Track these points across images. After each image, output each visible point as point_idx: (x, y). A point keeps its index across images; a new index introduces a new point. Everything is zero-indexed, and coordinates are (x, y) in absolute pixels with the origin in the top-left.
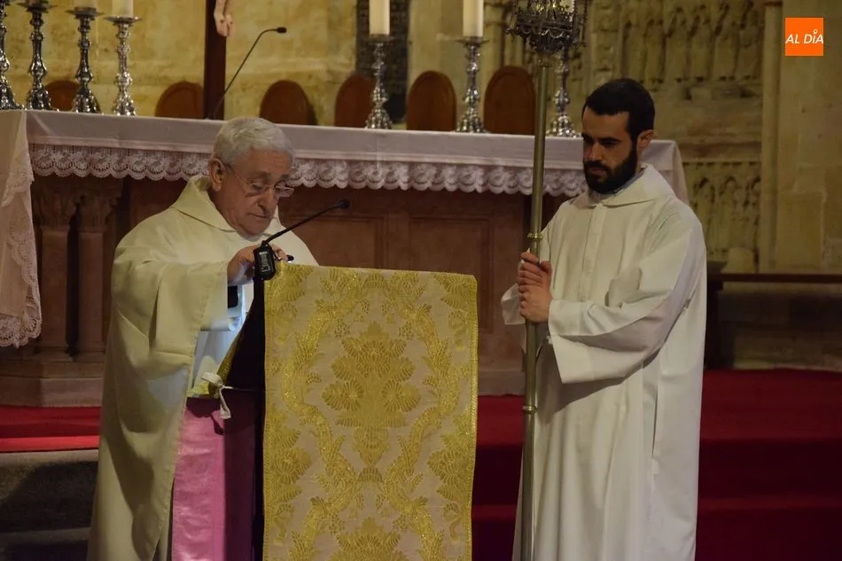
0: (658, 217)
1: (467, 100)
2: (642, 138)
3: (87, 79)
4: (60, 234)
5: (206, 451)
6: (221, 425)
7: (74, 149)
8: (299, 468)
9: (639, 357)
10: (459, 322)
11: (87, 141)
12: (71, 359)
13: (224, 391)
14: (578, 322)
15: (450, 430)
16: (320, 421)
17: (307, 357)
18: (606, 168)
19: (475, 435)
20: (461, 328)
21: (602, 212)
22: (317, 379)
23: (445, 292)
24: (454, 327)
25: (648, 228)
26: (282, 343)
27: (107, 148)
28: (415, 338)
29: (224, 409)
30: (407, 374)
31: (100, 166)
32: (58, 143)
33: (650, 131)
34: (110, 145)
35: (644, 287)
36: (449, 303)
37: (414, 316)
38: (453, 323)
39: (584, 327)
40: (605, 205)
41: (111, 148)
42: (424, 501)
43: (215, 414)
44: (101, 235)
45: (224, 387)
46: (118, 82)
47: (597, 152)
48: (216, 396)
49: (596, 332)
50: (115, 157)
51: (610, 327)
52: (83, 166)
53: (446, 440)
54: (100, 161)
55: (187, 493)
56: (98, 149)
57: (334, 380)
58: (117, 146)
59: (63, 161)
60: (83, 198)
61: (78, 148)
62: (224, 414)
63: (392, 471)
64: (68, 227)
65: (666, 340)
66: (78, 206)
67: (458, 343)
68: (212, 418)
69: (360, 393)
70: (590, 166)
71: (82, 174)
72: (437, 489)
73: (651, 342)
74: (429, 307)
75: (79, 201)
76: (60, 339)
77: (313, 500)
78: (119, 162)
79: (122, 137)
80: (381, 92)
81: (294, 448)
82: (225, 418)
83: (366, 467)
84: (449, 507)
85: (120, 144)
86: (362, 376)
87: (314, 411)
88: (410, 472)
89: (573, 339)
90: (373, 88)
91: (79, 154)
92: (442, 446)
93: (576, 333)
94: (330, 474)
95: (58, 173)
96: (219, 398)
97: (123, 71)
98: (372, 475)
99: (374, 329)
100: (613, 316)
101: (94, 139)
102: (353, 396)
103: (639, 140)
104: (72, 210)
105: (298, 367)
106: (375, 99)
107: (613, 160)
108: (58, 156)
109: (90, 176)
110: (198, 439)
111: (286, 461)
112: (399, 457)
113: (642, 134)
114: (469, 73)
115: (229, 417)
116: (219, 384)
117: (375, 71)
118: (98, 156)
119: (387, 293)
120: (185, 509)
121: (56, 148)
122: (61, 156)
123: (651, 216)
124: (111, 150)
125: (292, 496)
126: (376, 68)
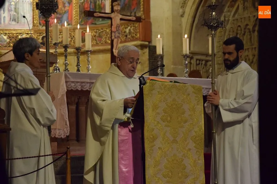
0: (247, 74)
1: (185, 71)
2: (241, 52)
3: (79, 67)
4: (74, 107)
5: (127, 138)
6: (131, 129)
7: (77, 82)
8: (154, 139)
9: (246, 114)
10: (198, 98)
11: (81, 80)
12: (77, 143)
13: (132, 119)
14: (228, 105)
15: (196, 129)
16: (160, 125)
17: (155, 107)
18: (230, 61)
19: (204, 131)
20: (198, 100)
21: (230, 75)
22: (158, 113)
23: (193, 90)
24: (196, 100)
25: (244, 78)
26: (149, 103)
27: (86, 82)
28: (185, 103)
29: (132, 125)
30: (183, 113)
31: (84, 87)
32: (73, 81)
33: (242, 50)
34: (87, 81)
35: (245, 94)
36: (195, 93)
37: (185, 96)
38: (196, 99)
39: (229, 106)
40: (231, 73)
41: (87, 82)
42: (190, 149)
43: (129, 127)
44: (85, 108)
45: (132, 118)
46: (87, 68)
47: (227, 56)
48: (129, 121)
49: (232, 107)
50: (89, 85)
51: (236, 106)
52: (80, 87)
53: (196, 132)
54: (85, 86)
55: (122, 150)
56: (84, 82)
57: (163, 114)
58: (89, 81)
59: (74, 86)
60: (79, 97)
61: (79, 82)
62: (132, 126)
63: (180, 141)
64: (76, 106)
65: (253, 110)
66: (78, 99)
67: (198, 104)
68: (128, 128)
69: (171, 118)
70: (225, 60)
71: (80, 89)
72: (194, 146)
73: (249, 110)
74: (189, 94)
75: (78, 98)
76: (74, 137)
77: (159, 148)
78: (90, 86)
79: (90, 79)
80: (160, 70)
81: (153, 133)
82: (132, 127)
83: (173, 139)
84: (197, 151)
85: (90, 81)
86: (171, 113)
87: (158, 123)
88: (186, 141)
89: (226, 110)
90: (158, 69)
91: (79, 84)
92: (194, 134)
93: (227, 108)
94: (163, 140)
95: (73, 89)
96: (130, 122)
97: (89, 65)
98: (175, 141)
99: (174, 100)
100: (237, 103)
101: (83, 79)
102: (169, 119)
103: (239, 53)
104: (76, 101)
105: (153, 110)
106: (159, 72)
107: (232, 58)
108: (73, 84)
109: (82, 90)
110: (125, 135)
111: (151, 136)
112: (182, 137)
113: (240, 51)
114: (185, 64)
115: (133, 127)
116: (130, 117)
117: (159, 64)
118: (83, 84)
119: (177, 90)
120: (122, 154)
121: (73, 82)
122: (74, 85)
123: (244, 75)
124: (88, 83)
125: (152, 146)
126: (158, 63)
